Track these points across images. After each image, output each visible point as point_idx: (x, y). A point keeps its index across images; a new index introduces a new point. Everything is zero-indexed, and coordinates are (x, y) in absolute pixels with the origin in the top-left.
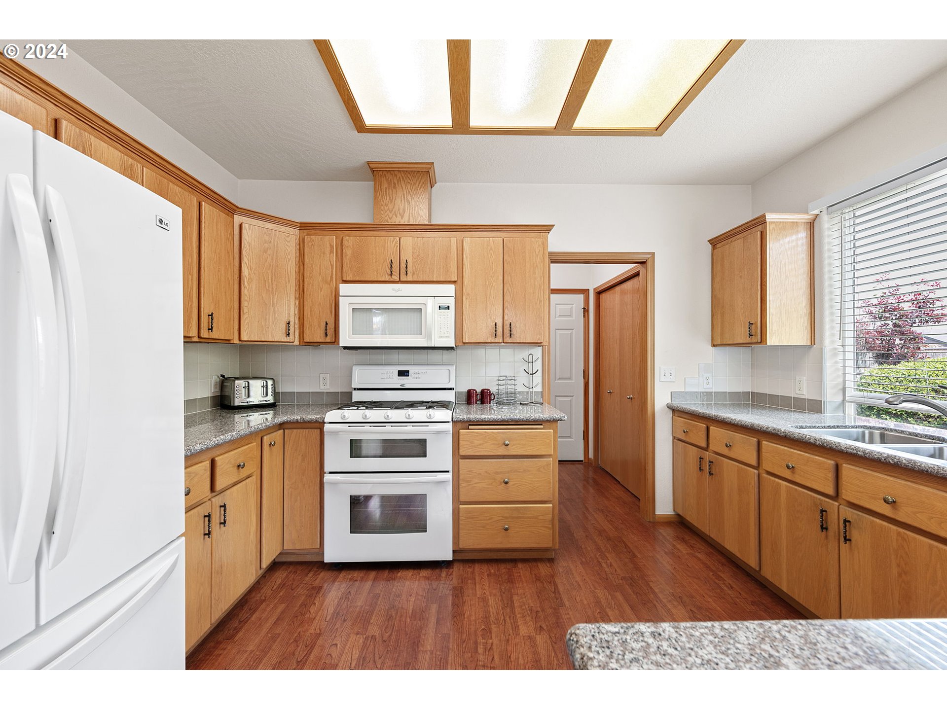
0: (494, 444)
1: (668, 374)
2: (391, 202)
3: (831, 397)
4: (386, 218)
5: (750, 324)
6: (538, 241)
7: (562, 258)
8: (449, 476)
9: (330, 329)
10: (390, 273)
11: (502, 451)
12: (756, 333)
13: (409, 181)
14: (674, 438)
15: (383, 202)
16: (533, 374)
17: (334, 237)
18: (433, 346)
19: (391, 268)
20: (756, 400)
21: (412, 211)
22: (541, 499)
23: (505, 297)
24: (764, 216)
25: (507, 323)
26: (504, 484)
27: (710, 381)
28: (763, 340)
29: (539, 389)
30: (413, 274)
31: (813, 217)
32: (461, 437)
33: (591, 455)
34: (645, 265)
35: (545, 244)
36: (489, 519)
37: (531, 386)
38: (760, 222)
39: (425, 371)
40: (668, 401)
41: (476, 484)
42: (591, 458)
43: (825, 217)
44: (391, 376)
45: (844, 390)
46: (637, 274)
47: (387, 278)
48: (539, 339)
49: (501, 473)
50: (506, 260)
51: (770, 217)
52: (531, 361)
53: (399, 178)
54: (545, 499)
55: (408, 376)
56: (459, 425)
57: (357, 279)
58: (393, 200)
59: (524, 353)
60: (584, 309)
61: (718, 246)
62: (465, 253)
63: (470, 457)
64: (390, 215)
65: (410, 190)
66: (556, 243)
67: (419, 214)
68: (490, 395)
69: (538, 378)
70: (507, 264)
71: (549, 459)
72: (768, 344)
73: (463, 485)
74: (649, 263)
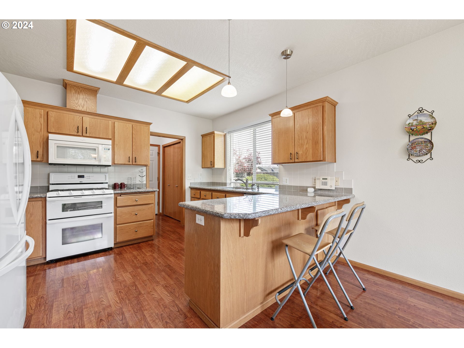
0: (132, 201)
1: (189, 177)
2: (77, 100)
3: (228, 182)
4: (74, 107)
5: (211, 162)
6: (146, 128)
7: (154, 134)
8: (113, 214)
9: (40, 154)
10: (77, 132)
11: (135, 203)
12: (212, 164)
13: (86, 92)
14: (191, 197)
15: (72, 99)
16: (143, 177)
17: (43, 110)
18: (101, 164)
19: (78, 130)
20: (213, 184)
21: (88, 106)
22: (149, 219)
23: (133, 147)
24: (214, 132)
25: (134, 157)
26: (135, 215)
27: (201, 179)
28: (214, 166)
29: (145, 182)
30: (90, 133)
31: (225, 134)
32: (118, 199)
33: (161, 211)
34: (182, 140)
35: (149, 129)
36: (129, 229)
37: (142, 181)
38: (213, 133)
39: (93, 175)
40: (189, 185)
41: (124, 217)
42: (161, 213)
43: (227, 135)
44: (74, 178)
45: (231, 180)
46: (180, 142)
47: (75, 134)
48: (147, 163)
49: (134, 211)
50: (133, 133)
51: (216, 132)
52: (142, 172)
53: (81, 90)
54: (151, 219)
55: (84, 177)
56: (116, 195)
57: (57, 132)
58: (78, 99)
59: (140, 169)
60: (158, 153)
61: (204, 137)
62: (115, 128)
63: (121, 207)
64: (76, 105)
65: (87, 97)
66: (153, 129)
67: (92, 108)
68: (125, 185)
69: (145, 178)
70: (134, 134)
71: (152, 205)
72: (215, 167)
73: (118, 218)
74: (184, 140)
